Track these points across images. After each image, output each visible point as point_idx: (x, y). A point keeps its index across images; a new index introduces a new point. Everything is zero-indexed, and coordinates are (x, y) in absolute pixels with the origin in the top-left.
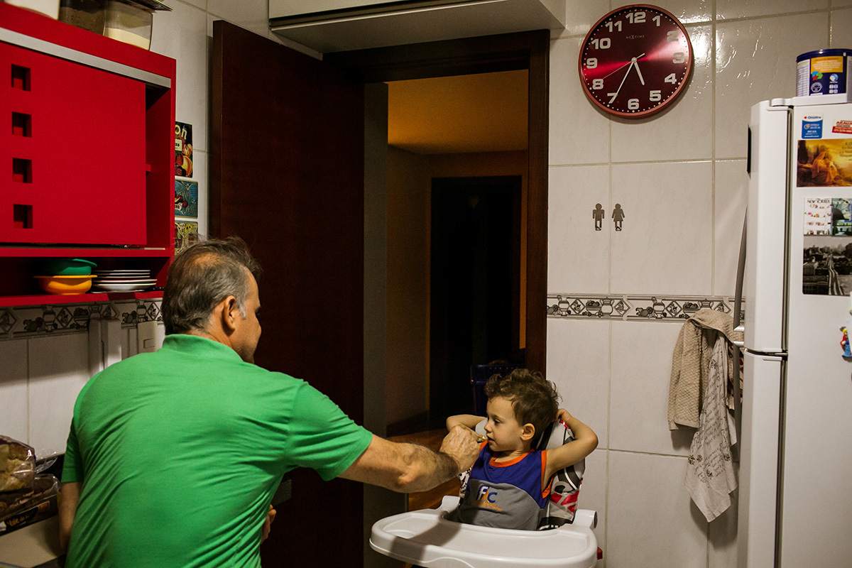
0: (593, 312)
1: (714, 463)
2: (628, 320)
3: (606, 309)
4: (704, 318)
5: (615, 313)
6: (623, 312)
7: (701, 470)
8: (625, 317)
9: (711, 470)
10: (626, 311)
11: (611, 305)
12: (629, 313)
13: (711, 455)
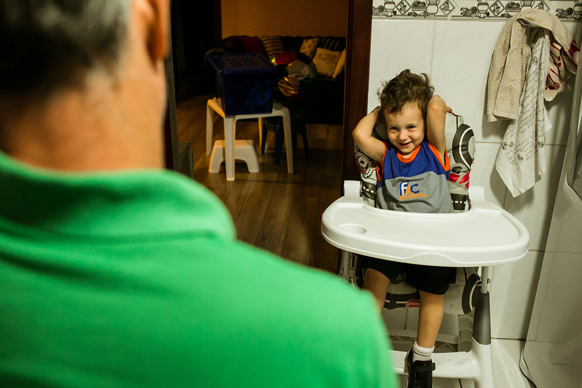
0: (418, 13)
1: (526, 148)
2: (452, 20)
3: (431, 9)
4: (532, 17)
5: (440, 13)
6: (448, 12)
7: (511, 154)
8: (450, 17)
9: (522, 154)
10: (451, 11)
11: (437, 5)
12: (453, 13)
13: (524, 142)
